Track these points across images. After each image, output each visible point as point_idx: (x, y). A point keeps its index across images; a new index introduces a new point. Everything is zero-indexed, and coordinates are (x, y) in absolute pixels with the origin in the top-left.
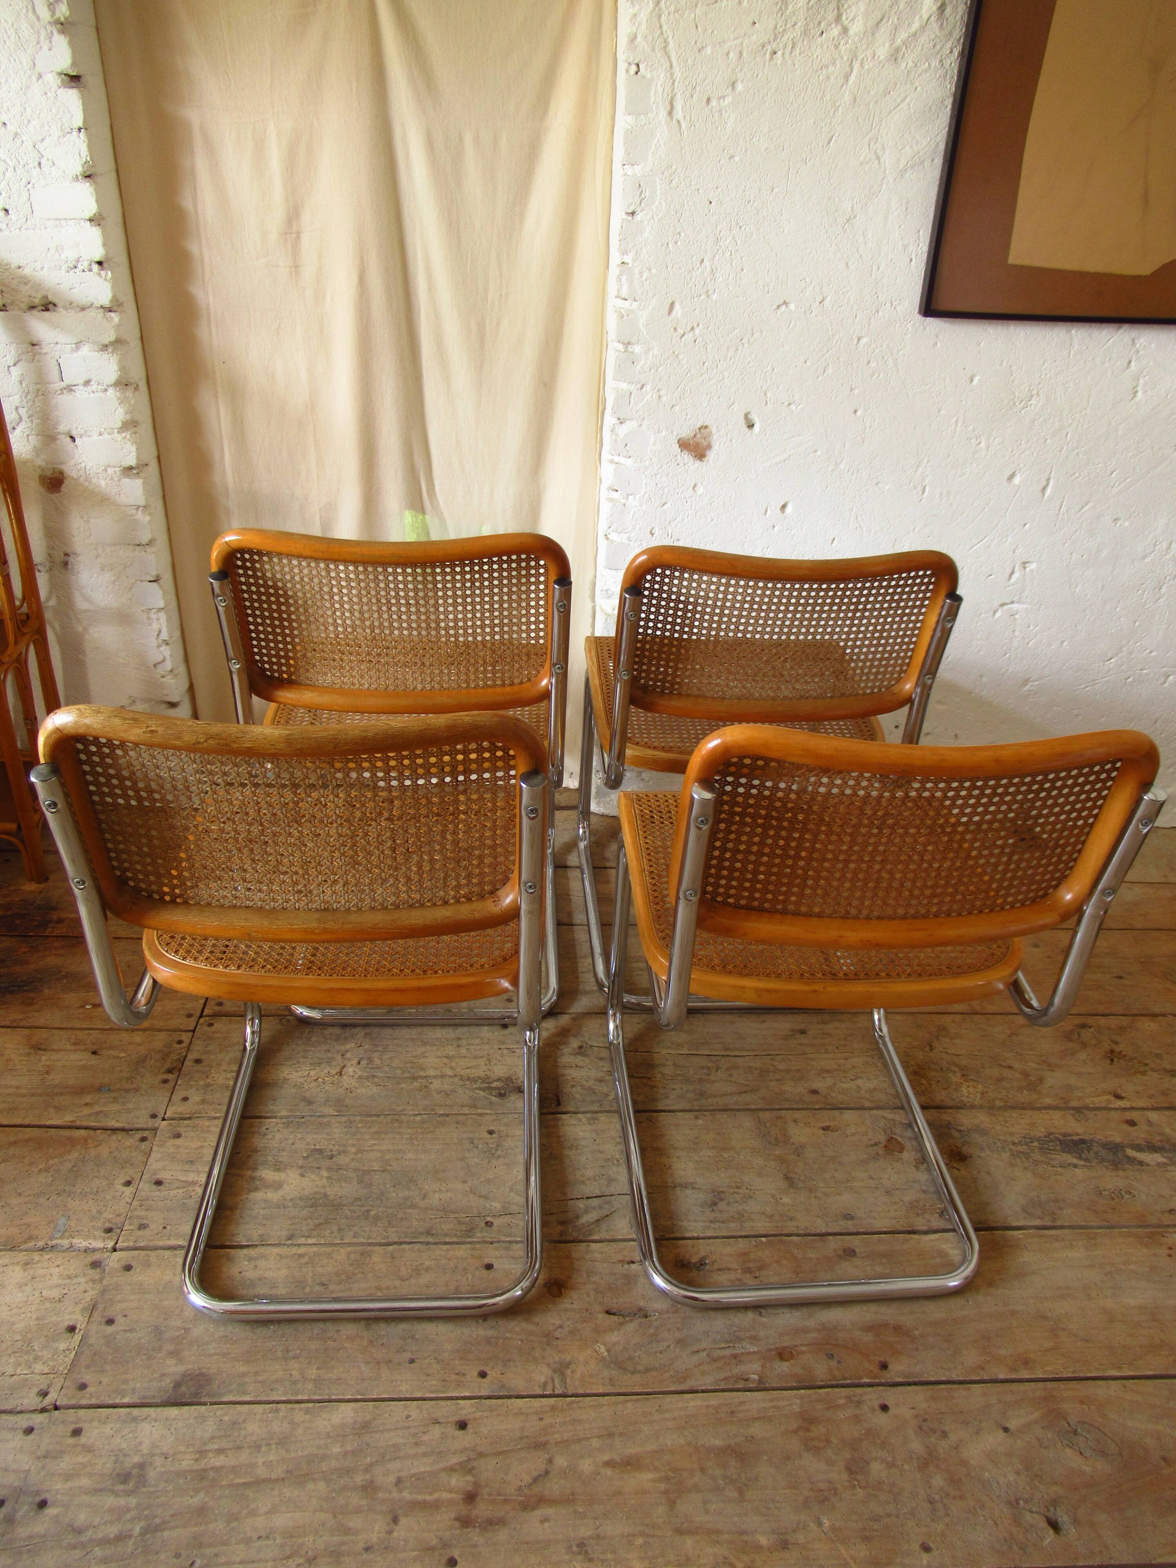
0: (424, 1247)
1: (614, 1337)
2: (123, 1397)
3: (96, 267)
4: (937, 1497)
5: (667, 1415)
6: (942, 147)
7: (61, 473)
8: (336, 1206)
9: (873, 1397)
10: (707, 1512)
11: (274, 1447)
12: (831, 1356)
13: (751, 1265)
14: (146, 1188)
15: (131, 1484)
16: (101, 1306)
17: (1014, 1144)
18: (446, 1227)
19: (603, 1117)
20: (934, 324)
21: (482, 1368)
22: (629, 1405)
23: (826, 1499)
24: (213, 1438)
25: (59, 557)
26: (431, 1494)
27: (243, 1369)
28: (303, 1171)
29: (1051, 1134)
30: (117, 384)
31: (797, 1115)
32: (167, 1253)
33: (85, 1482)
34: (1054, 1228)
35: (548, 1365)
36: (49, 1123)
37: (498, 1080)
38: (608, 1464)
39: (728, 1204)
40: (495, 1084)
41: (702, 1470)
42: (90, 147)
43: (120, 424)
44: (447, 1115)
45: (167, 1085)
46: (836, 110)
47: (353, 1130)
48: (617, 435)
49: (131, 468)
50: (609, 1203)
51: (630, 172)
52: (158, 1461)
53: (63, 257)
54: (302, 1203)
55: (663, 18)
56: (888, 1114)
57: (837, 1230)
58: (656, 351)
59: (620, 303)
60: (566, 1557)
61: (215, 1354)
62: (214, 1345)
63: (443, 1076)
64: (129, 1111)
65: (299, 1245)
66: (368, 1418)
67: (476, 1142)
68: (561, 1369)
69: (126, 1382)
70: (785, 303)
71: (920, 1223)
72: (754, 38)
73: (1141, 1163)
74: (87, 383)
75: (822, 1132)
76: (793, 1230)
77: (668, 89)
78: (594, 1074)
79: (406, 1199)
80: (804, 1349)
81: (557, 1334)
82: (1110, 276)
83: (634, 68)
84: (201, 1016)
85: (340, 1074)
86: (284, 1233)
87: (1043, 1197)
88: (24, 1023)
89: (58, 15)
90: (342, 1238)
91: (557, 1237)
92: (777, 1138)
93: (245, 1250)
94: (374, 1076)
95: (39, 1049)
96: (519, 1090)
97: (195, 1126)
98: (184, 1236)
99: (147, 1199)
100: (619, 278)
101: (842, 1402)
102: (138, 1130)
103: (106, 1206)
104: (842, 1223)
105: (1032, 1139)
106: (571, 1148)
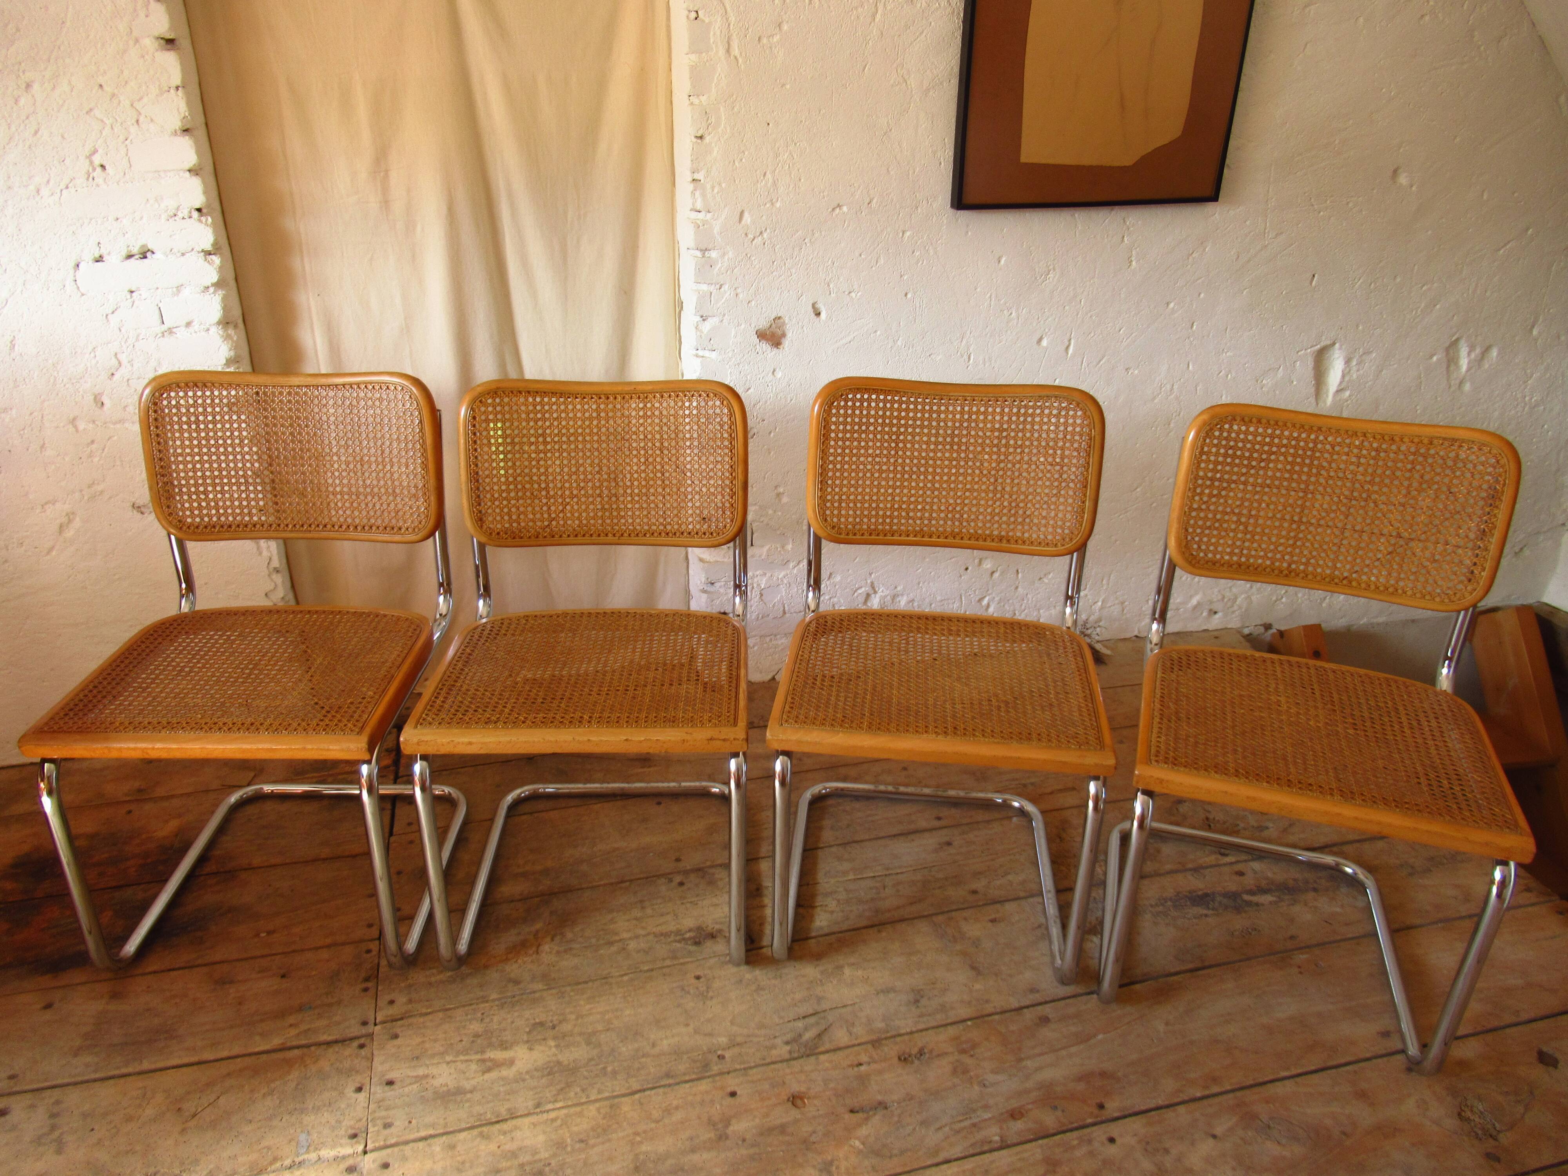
0: (666, 1090)
1: (863, 1131)
3: (196, 214)
6: (957, 70)
8: (572, 1070)
9: (1099, 1134)
12: (1055, 1108)
13: (964, 1046)
14: (379, 1091)
17: (1152, 906)
18: (682, 1068)
20: (965, 216)
28: (530, 1044)
29: (1178, 893)
30: (219, 323)
31: (966, 914)
32: (421, 1145)
34: (1204, 968)
35: (814, 1166)
36: (257, 1050)
37: (690, 931)
39: (929, 999)
40: (688, 935)
42: (186, 103)
43: (224, 361)
44: (652, 970)
45: (369, 993)
46: (867, 43)
47: (567, 999)
48: (701, 332)
50: (824, 1018)
51: (696, 102)
53: (163, 206)
54: (540, 1074)
57: (1028, 1003)
58: (731, 255)
59: (694, 215)
63: (637, 937)
64: (338, 1023)
65: (548, 1111)
67: (686, 988)
70: (839, 206)
73: (1257, 904)
74: (188, 324)
75: (990, 924)
76: (991, 1010)
77: (725, 31)
79: (637, 1050)
80: (1030, 1106)
81: (813, 1139)
82: (1101, 167)
83: (694, 15)
86: (530, 1104)
87: (1189, 945)
88: (199, 961)
90: (588, 1097)
91: (787, 1056)
92: (954, 937)
93: (497, 1126)
94: (571, 949)
95: (224, 983)
96: (712, 936)
97: (409, 1025)
98: (433, 1126)
99: (383, 1100)
100: (693, 193)
101: (1075, 1142)
102: (352, 1039)
103: (343, 1114)
104: (1031, 996)
105: (1166, 900)
106: (775, 977)
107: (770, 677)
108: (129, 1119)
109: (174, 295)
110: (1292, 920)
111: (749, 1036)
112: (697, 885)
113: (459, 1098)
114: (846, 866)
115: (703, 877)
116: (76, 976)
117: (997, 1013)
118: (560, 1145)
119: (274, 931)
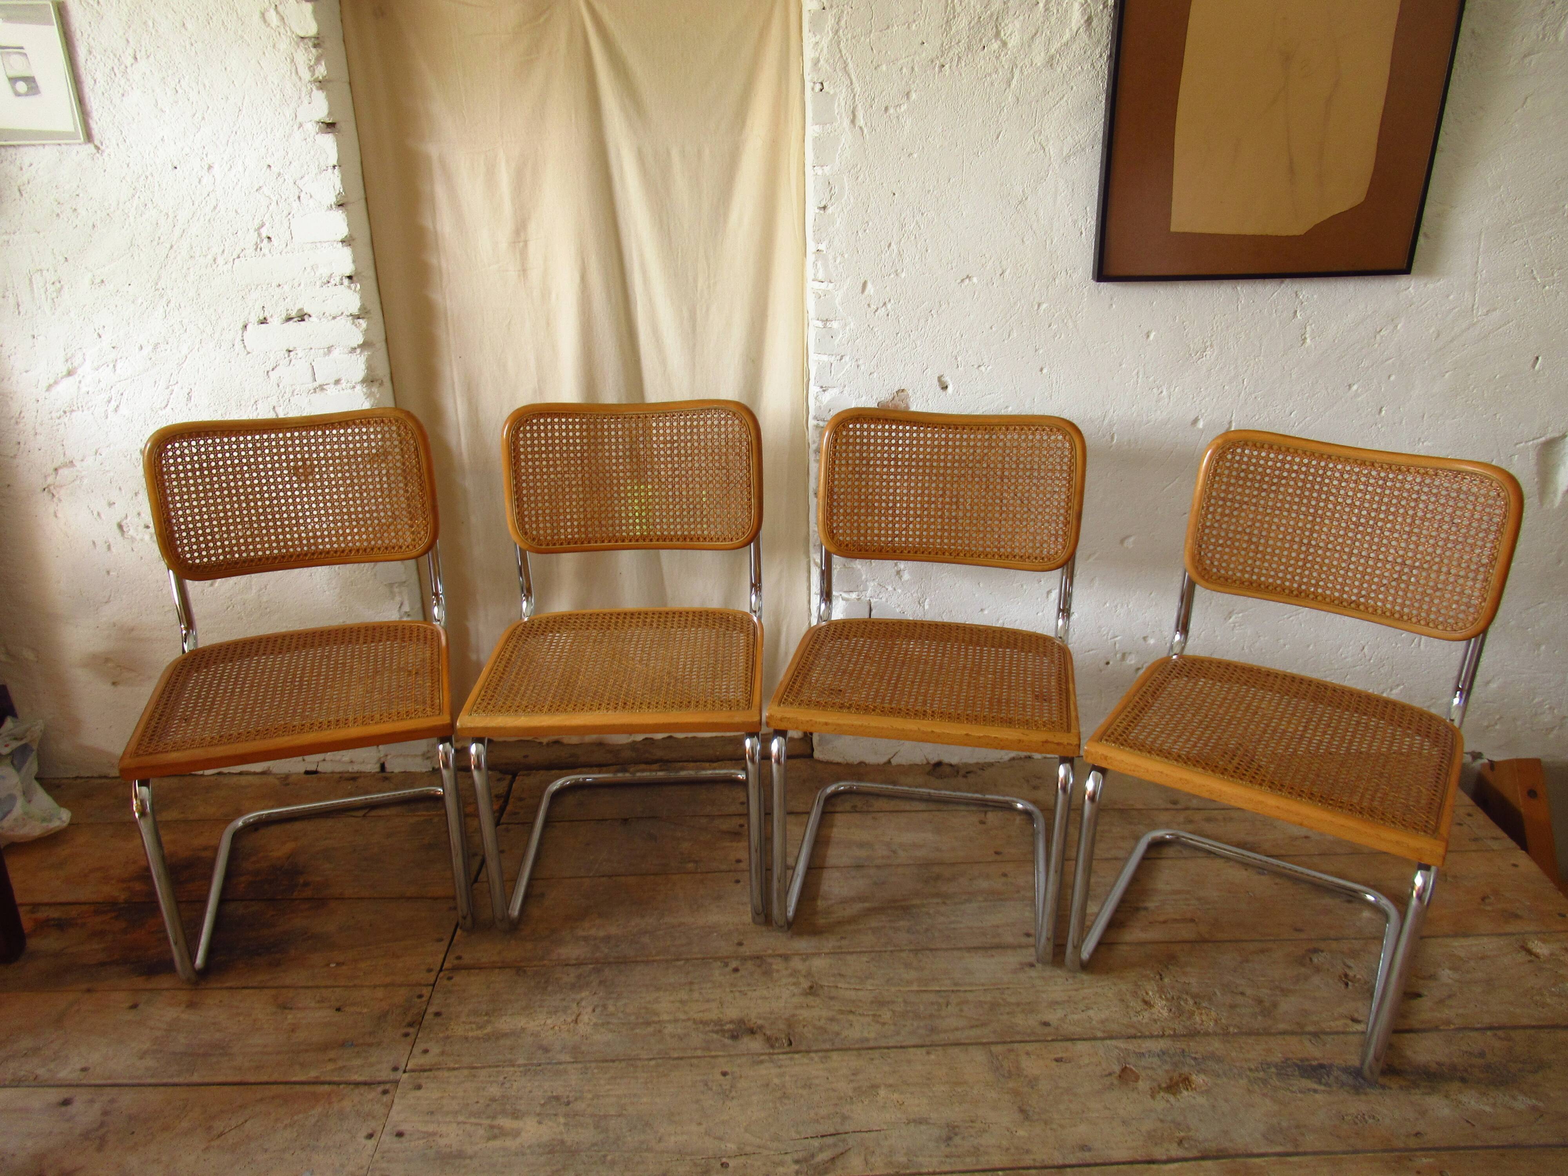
3: (346, 282)
6: (1100, 135)
8: (573, 1152)
14: (387, 1140)
17: (1250, 1070)
18: (682, 1170)
19: (835, 1056)
20: (1108, 288)
28: (541, 1117)
29: (1287, 1059)
30: (363, 381)
31: (1029, 1047)
34: (1297, 1154)
36: (294, 1079)
37: (731, 1022)
39: (963, 1138)
40: (727, 1027)
42: (342, 181)
44: (681, 1058)
45: (409, 1039)
46: (1002, 110)
47: (589, 1076)
48: (821, 402)
50: (844, 1140)
51: (820, 172)
53: (318, 274)
54: (540, 1150)
55: (842, 44)
56: (1121, 1044)
57: (1074, 1161)
58: (852, 326)
59: (817, 285)
63: (676, 1021)
64: (372, 1065)
67: (710, 1084)
70: (969, 277)
71: (1159, 1153)
72: (924, 55)
74: (337, 382)
75: (1055, 1063)
76: (1030, 1163)
77: (850, 102)
78: (825, 1013)
79: (642, 1142)
82: (1267, 237)
83: (818, 87)
84: (441, 970)
85: (576, 1021)
87: (1284, 1124)
88: (271, 983)
89: (317, 75)
92: (1009, 1071)
94: (608, 1023)
95: (285, 1008)
96: (752, 1032)
97: (435, 1077)
99: (388, 1151)
100: (816, 263)
102: (380, 1083)
103: (348, 1159)
104: (1080, 1155)
105: (1269, 1065)
106: (804, 1086)
107: (884, 760)
108: (165, 1128)
109: (325, 355)
110: (1423, 1113)
111: (759, 1147)
112: (752, 974)
113: (457, 1163)
114: (912, 974)
115: (759, 966)
116: (164, 981)
117: (1035, 1168)
119: (343, 964)
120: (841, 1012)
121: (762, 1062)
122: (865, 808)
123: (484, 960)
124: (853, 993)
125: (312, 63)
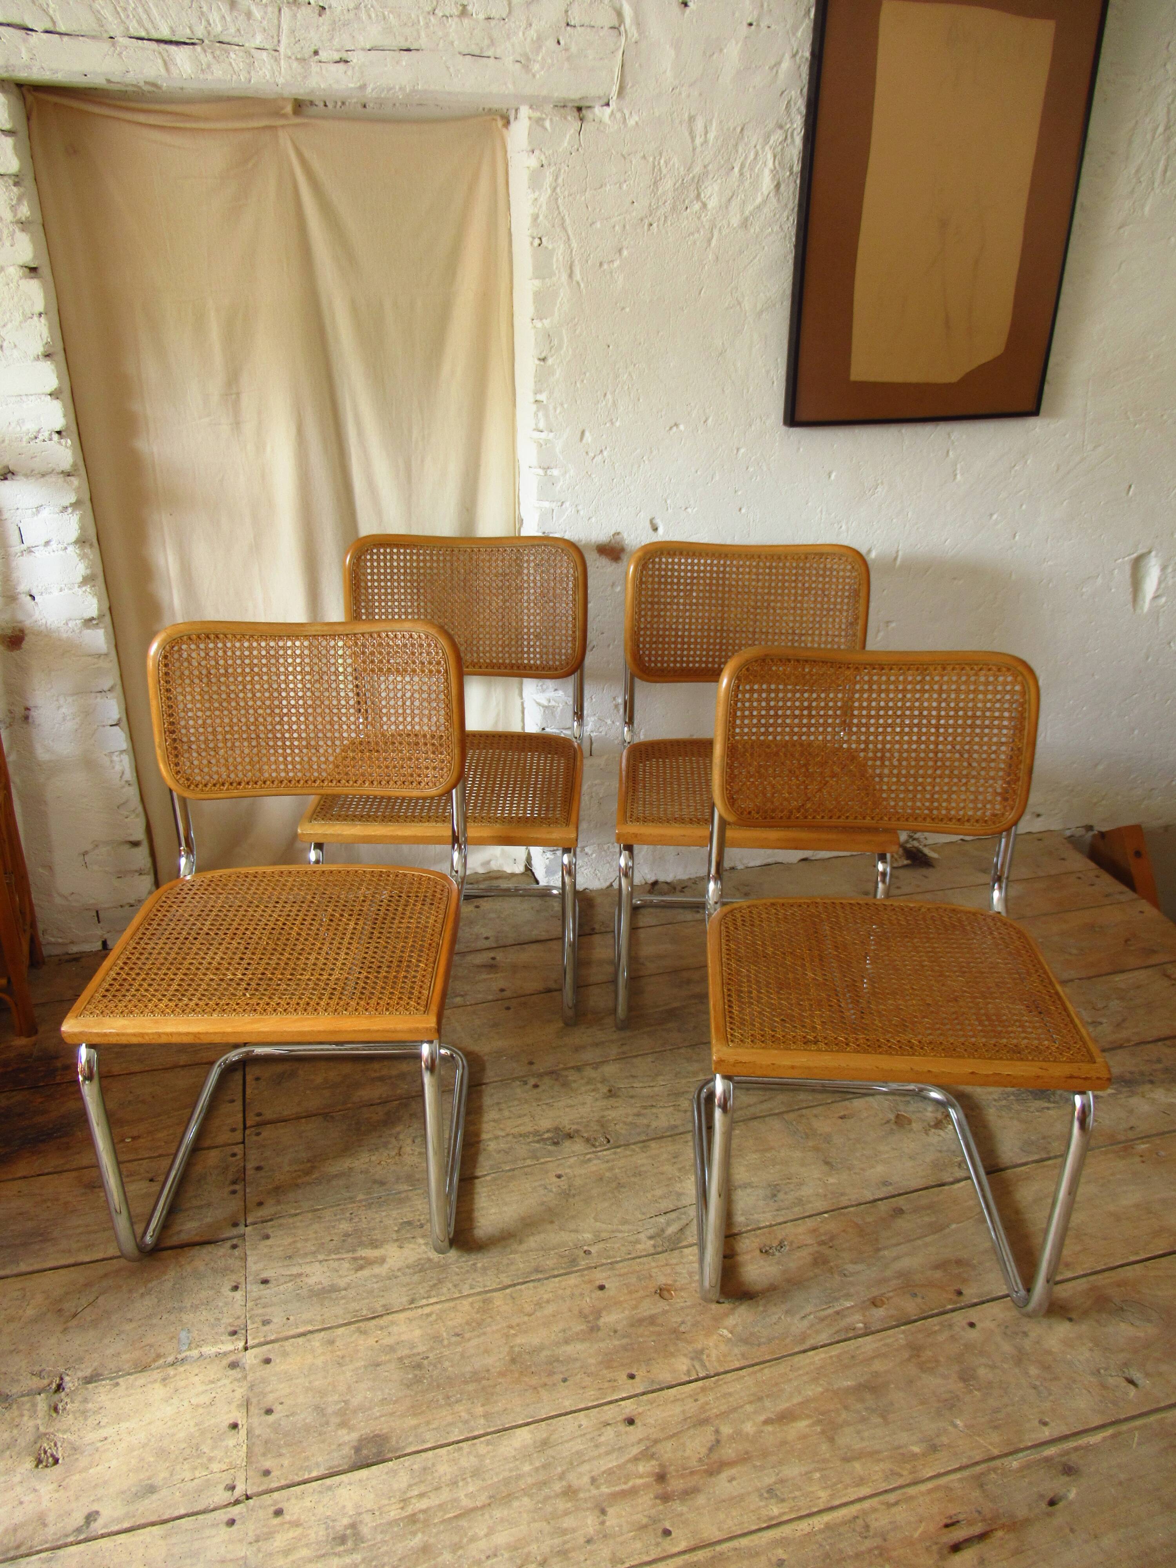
0: (536, 1284)
1: (731, 1321)
2: (310, 1472)
3: (56, 437)
4: (1038, 1383)
5: (801, 1372)
6: (789, 292)
7: (22, 631)
9: (959, 1319)
10: (862, 1439)
11: (469, 1480)
12: (915, 1295)
13: (823, 1238)
14: (255, 1290)
15: (350, 1544)
16: (254, 1401)
18: (550, 1263)
19: (653, 1144)
20: (797, 433)
21: (629, 1371)
22: (766, 1371)
23: (953, 1406)
24: (410, 1486)
25: (19, 711)
26: (625, 1483)
27: (413, 1422)
28: (400, 1243)
30: (76, 542)
31: (815, 1111)
32: (300, 1340)
33: (305, 1552)
34: (1049, 1159)
35: (685, 1355)
37: (548, 1131)
38: (766, 1422)
39: (786, 1193)
40: (546, 1136)
41: (846, 1408)
42: (47, 330)
43: (81, 579)
44: (513, 1170)
45: (237, 1195)
46: (703, 267)
49: (92, 619)
50: (685, 1213)
51: (539, 325)
52: (367, 1518)
53: (24, 429)
54: (411, 1271)
55: (560, 201)
57: (882, 1196)
58: (572, 473)
59: (536, 434)
60: (762, 1504)
61: (381, 1416)
62: (377, 1409)
64: (210, 1225)
65: (422, 1307)
66: (545, 1435)
67: (548, 1187)
68: (698, 1355)
69: (307, 1459)
70: (676, 425)
72: (634, 214)
74: (47, 543)
75: (840, 1121)
76: (847, 1203)
77: (567, 257)
78: (630, 1111)
80: (891, 1294)
81: (682, 1329)
82: (928, 385)
83: (537, 241)
84: (245, 1128)
85: (400, 1154)
86: (405, 1299)
88: (67, 1167)
89: (19, 215)
90: (460, 1292)
91: (652, 1251)
92: (806, 1134)
93: (374, 1322)
96: (570, 1136)
97: (281, 1225)
98: (310, 1322)
99: (260, 1298)
100: (536, 415)
101: (937, 1328)
102: (224, 1240)
103: (221, 1312)
104: (884, 1189)
106: (634, 1175)
107: (608, 884)
108: (11, 1319)
109: (33, 515)
110: (1131, 1112)
111: (613, 1232)
112: (551, 1087)
113: (334, 1295)
115: (557, 1079)
118: (437, 1338)
119: (139, 1137)
120: (645, 1107)
121: (589, 1160)
122: (603, 929)
123: (285, 1113)
124: (649, 1090)
125: (14, 202)
